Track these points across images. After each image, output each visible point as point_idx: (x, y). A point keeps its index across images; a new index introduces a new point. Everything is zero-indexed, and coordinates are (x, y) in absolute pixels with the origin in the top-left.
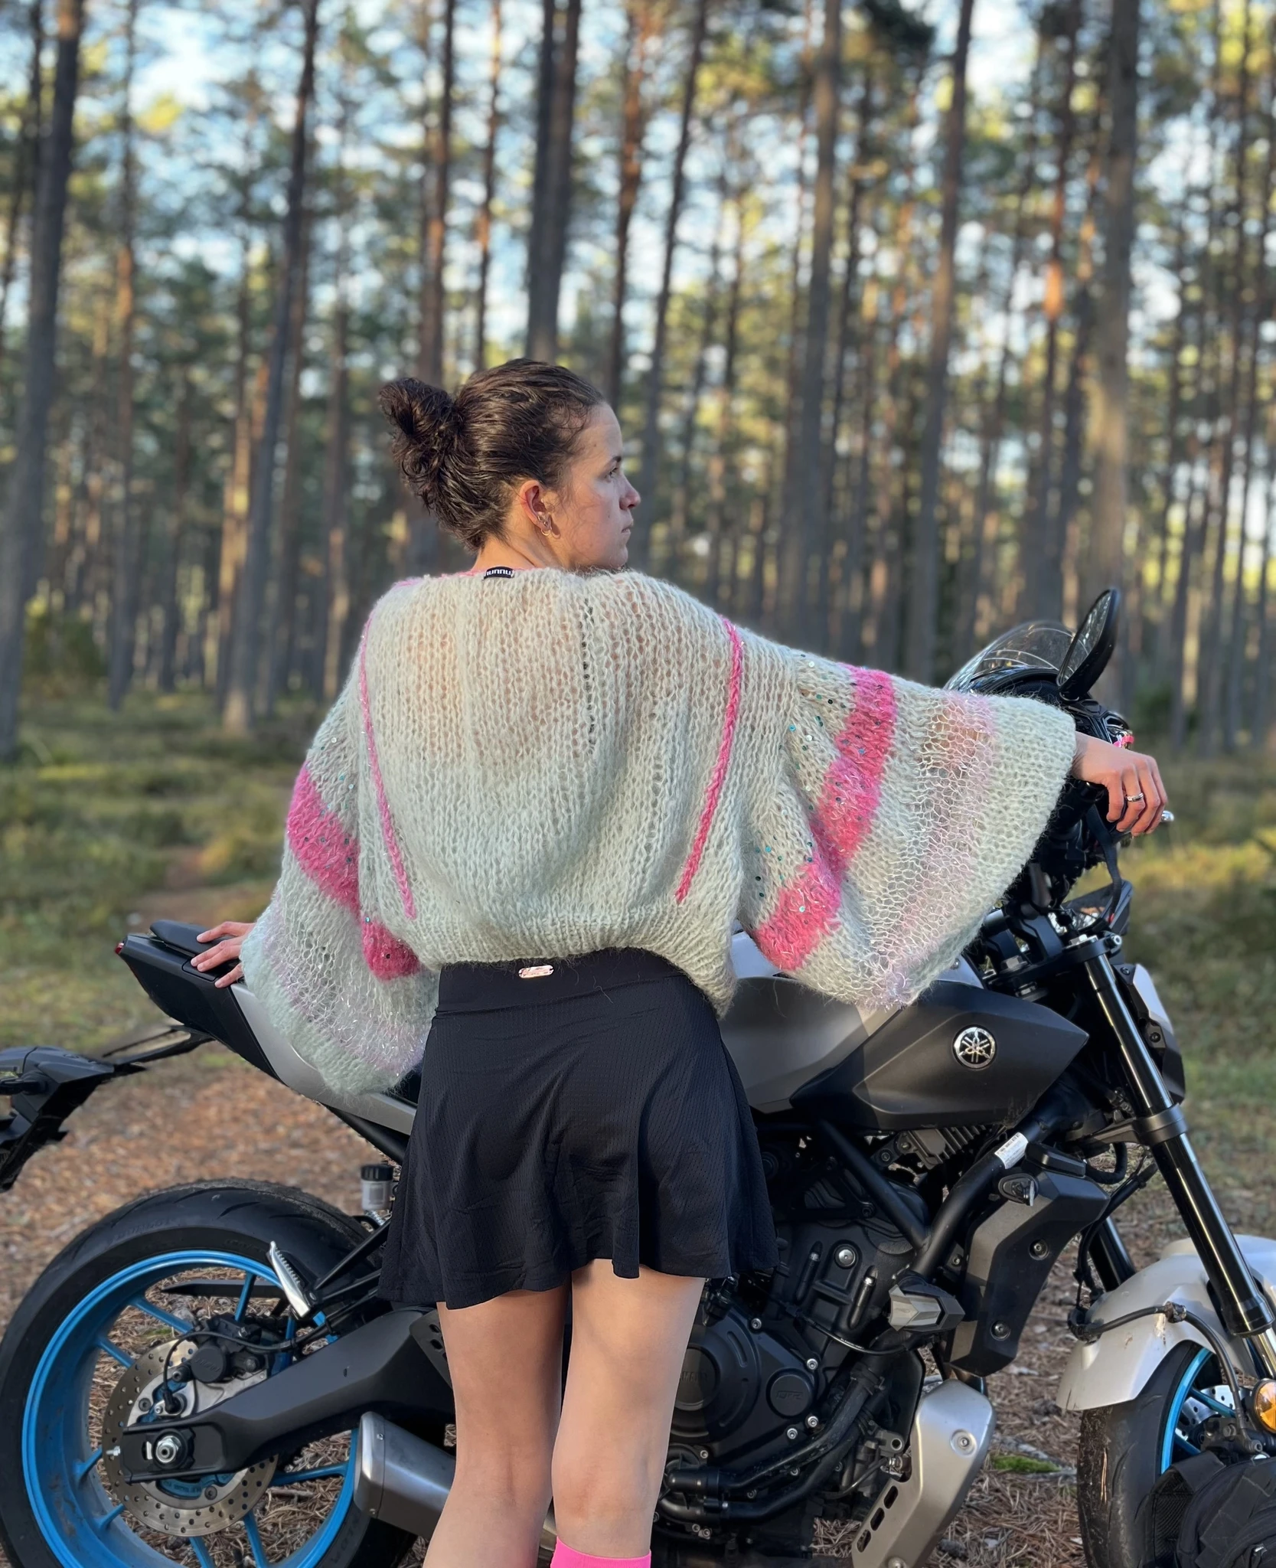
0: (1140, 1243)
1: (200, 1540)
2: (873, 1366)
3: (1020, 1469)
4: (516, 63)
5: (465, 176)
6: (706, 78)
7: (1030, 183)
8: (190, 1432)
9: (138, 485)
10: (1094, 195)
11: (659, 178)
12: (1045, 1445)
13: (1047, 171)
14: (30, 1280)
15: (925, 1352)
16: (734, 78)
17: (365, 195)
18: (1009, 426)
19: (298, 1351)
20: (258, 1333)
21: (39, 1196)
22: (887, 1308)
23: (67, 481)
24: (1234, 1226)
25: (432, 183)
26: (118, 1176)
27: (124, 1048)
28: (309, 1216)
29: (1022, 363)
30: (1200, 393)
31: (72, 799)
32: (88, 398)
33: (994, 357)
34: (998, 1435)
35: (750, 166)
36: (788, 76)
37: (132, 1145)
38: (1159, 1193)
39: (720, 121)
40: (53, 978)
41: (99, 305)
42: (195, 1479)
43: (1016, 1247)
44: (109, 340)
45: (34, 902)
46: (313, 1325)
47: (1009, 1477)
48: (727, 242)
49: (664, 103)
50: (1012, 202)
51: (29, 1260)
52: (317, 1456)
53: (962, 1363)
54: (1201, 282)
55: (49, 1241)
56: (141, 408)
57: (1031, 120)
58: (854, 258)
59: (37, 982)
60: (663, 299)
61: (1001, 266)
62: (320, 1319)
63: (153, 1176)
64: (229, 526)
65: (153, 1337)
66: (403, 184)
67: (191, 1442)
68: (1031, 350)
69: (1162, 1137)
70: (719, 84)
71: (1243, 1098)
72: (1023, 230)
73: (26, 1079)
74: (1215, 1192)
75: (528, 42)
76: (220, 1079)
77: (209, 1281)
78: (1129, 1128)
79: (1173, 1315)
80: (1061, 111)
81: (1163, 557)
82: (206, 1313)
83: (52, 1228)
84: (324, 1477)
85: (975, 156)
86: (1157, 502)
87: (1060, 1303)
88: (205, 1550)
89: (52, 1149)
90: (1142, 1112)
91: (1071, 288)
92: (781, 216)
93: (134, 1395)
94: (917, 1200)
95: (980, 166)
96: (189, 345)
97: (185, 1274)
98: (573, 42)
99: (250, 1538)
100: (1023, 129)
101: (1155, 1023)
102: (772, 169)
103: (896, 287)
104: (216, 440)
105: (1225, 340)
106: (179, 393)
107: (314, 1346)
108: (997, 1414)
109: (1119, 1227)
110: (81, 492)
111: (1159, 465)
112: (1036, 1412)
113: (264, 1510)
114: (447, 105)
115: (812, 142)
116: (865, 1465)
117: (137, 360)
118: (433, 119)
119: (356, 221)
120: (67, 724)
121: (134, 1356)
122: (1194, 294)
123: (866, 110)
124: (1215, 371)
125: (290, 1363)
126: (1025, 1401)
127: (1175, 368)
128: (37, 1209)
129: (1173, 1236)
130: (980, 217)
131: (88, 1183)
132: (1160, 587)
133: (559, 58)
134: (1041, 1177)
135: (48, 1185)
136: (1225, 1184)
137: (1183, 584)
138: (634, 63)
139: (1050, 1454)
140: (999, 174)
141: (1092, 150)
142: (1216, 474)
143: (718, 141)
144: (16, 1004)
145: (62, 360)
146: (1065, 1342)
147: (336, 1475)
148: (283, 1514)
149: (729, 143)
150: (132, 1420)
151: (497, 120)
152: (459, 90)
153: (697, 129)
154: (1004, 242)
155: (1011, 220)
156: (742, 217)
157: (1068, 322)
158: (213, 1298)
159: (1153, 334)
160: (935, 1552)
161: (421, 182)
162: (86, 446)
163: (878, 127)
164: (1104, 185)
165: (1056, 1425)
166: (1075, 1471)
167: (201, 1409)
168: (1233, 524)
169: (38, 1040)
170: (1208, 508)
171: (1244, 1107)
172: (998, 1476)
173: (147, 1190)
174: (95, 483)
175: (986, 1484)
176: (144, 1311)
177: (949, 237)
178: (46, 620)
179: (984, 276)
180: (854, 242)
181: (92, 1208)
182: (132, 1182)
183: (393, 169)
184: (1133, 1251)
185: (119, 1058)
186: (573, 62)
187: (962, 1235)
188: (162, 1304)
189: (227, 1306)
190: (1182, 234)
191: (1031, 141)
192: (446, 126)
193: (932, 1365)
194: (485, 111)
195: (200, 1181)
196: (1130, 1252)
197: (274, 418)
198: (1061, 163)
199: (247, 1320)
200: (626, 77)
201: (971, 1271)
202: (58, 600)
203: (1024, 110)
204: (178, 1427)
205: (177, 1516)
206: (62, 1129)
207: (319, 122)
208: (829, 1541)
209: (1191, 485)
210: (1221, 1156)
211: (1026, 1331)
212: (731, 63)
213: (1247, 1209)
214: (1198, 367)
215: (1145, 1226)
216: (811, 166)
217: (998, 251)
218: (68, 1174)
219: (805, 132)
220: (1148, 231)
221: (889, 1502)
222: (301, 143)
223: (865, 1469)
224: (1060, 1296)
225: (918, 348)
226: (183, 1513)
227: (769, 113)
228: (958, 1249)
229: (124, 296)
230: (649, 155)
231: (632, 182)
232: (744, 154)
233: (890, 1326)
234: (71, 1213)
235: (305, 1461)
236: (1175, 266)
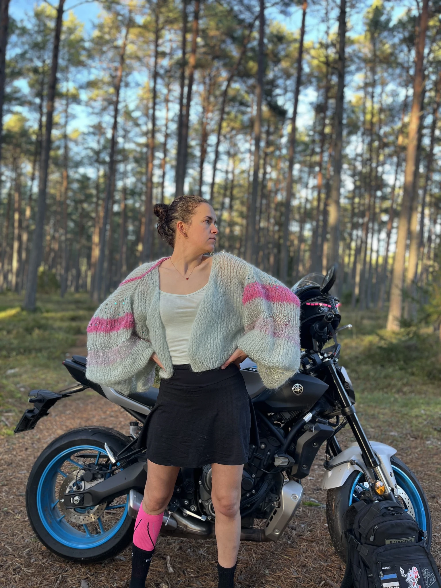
0: (343, 443)
1: (86, 525)
2: (270, 476)
3: (311, 505)
4: (172, 120)
5: (158, 151)
6: (224, 124)
7: (313, 153)
8: (83, 495)
9: (69, 236)
10: (330, 156)
11: (212, 151)
12: (317, 499)
13: (318, 150)
14: (39, 454)
15: (284, 473)
16: (232, 124)
17: (131, 156)
18: (308, 220)
19: (112, 473)
20: (102, 468)
21: (41, 430)
22: (274, 461)
23: (49, 234)
24: (369, 439)
25: (149, 153)
26: (63, 425)
27: (65, 390)
28: (116, 436)
29: (311, 202)
30: (360, 211)
31: (50, 322)
32: (55, 212)
33: (303, 201)
34: (304, 496)
35: (236, 149)
36: (247, 123)
37: (67, 417)
38: (348, 430)
39: (228, 136)
40: (45, 371)
41: (58, 186)
42: (84, 508)
43: (309, 444)
44: (61, 196)
45: (40, 350)
46: (117, 466)
47: (307, 507)
48: (230, 169)
49: (213, 131)
50: (308, 158)
51: (39, 448)
52: (118, 502)
53: (294, 475)
54: (360, 180)
55: (44, 443)
56: (70, 215)
57: (313, 136)
58: (265, 173)
59: (41, 372)
60: (213, 185)
61: (305, 176)
62: (118, 464)
63: (73, 425)
64: (94, 247)
65: (73, 469)
66: (141, 153)
67: (83, 498)
68: (313, 199)
69: (349, 414)
70: (228, 125)
71: (372, 404)
72: (311, 166)
73: (38, 399)
74: (364, 430)
75: (176, 114)
76: (91, 399)
77: (88, 454)
78: (340, 411)
79: (352, 463)
80: (322, 133)
81: (350, 256)
82: (87, 463)
83: (45, 439)
84: (120, 508)
85: (298, 146)
86: (348, 240)
87: (322, 460)
88: (87, 527)
89: (45, 418)
90: (344, 407)
91: (324, 181)
92: (245, 162)
93: (67, 485)
94: (282, 431)
95: (299, 148)
96: (83, 197)
97: (82, 452)
98: (188, 115)
99: (100, 525)
100: (311, 138)
101: (347, 383)
102: (242, 149)
103: (277, 182)
104: (90, 223)
105: (367, 196)
106: (80, 210)
107: (117, 472)
108: (304, 490)
109: (338, 439)
110: (53, 238)
111: (348, 230)
112: (315, 490)
113: (103, 517)
114: (153, 132)
115: (253, 142)
116: (268, 503)
117: (68, 202)
118: (150, 135)
119: (128, 163)
120: (49, 301)
121: (68, 474)
122: (358, 183)
123: (268, 133)
124: (364, 205)
125: (110, 476)
126: (312, 487)
127: (353, 204)
128: (41, 434)
129: (352, 441)
130: (300, 162)
131: (55, 427)
132: (349, 263)
133: (184, 119)
134: (316, 425)
135: (44, 428)
136: (367, 428)
137: (355, 263)
138: (204, 120)
139: (319, 501)
140: (304, 150)
141: (330, 144)
142: (364, 233)
143: (228, 141)
144: (35, 378)
145: (48, 201)
146: (323, 470)
147: (123, 507)
148: (109, 518)
149: (231, 142)
150: (67, 492)
151: (167, 136)
152: (157, 128)
153: (222, 138)
154: (306, 169)
155: (308, 163)
156: (234, 162)
157: (323, 191)
158: (89, 459)
159: (347, 194)
160: (287, 528)
161: (146, 153)
162: (54, 225)
163: (272, 138)
164: (333, 153)
165: (321, 493)
166: (326, 506)
167: (86, 489)
168: (369, 246)
169: (41, 388)
170: (362, 242)
171: (372, 406)
172: (305, 507)
173: (71, 429)
174: (57, 235)
175: (301, 510)
176: (70, 462)
177: (291, 168)
178: (44, 273)
179: (300, 178)
180: (265, 169)
181: (56, 434)
182: (67, 427)
183: (138, 149)
184: (341, 445)
185: (63, 393)
186: (188, 120)
187: (294, 440)
188: (75, 460)
189: (93, 461)
190: (355, 168)
191: (313, 141)
192: (153, 137)
193: (286, 477)
194: (164, 133)
195: (86, 426)
196: (340, 446)
197: (106, 217)
198: (322, 147)
199: (98, 464)
200: (202, 124)
201: (297, 450)
202: (47, 267)
203: (311, 133)
204: (80, 494)
205: (79, 518)
206: (48, 412)
207: (118, 136)
208: (258, 525)
209: (357, 236)
210: (366, 419)
211: (312, 467)
212: (231, 120)
213: (373, 434)
214: (359, 203)
215: (345, 439)
216: (253, 148)
217: (304, 172)
218: (49, 425)
219: (251, 139)
220: (345, 166)
221: (274, 514)
222: (113, 142)
223: (267, 505)
224: (321, 458)
225: (283, 198)
226: (81, 517)
227: (242, 134)
228: (293, 444)
229: (65, 183)
230: (209, 145)
231: (204, 152)
232: (235, 145)
233: (275, 466)
234: (50, 435)
235: (114, 503)
236: (353, 176)
